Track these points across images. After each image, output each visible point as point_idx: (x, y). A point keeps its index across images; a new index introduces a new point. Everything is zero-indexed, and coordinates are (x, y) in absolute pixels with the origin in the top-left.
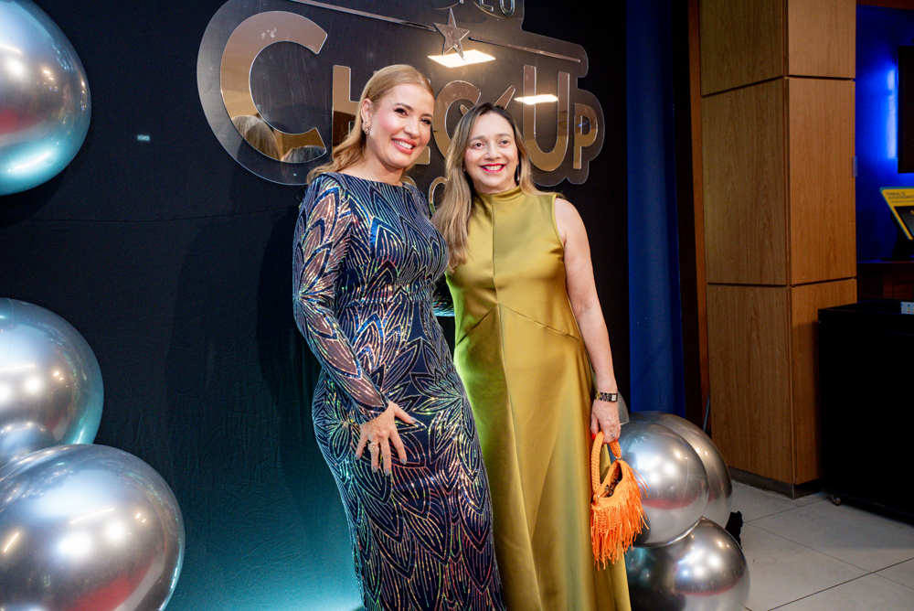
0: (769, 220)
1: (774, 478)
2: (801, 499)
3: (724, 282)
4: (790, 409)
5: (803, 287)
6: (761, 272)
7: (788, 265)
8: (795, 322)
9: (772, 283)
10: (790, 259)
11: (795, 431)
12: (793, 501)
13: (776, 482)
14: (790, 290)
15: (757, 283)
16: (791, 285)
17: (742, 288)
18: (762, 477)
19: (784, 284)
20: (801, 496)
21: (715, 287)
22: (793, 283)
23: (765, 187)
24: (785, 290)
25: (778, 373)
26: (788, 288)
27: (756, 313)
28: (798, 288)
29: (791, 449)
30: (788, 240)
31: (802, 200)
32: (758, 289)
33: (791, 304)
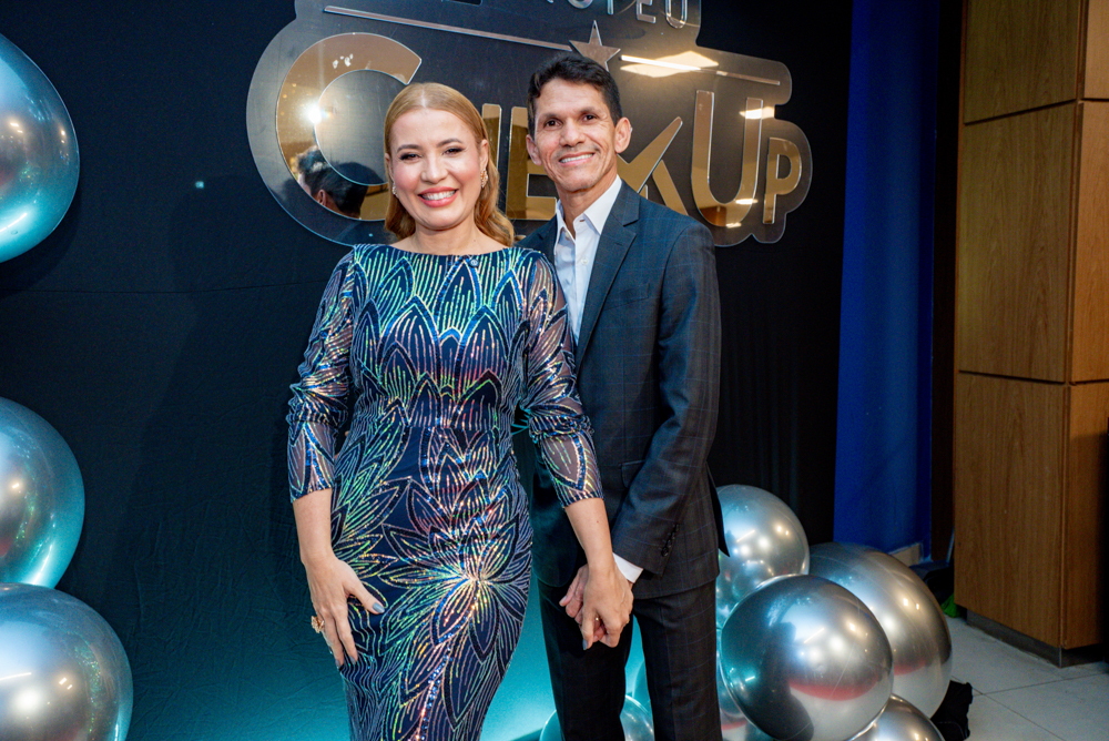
0: (1044, 292)
1: (1035, 636)
2: (1073, 669)
3: (981, 371)
4: (1060, 547)
5: (1088, 386)
6: (1031, 363)
7: (1068, 356)
8: (1074, 432)
9: (1045, 378)
10: (1071, 347)
11: (1066, 577)
12: (1059, 671)
13: (1038, 642)
14: (1069, 389)
15: (1023, 376)
16: (1071, 383)
17: (1003, 380)
18: (1019, 633)
19: (1061, 380)
20: (1072, 664)
21: (968, 376)
22: (1073, 380)
23: (1042, 249)
24: (1061, 388)
25: (1046, 498)
26: (1066, 386)
27: (1020, 415)
28: (1081, 387)
29: (1059, 602)
30: (1069, 322)
31: (1094, 269)
32: (1025, 385)
33: (1069, 408)
